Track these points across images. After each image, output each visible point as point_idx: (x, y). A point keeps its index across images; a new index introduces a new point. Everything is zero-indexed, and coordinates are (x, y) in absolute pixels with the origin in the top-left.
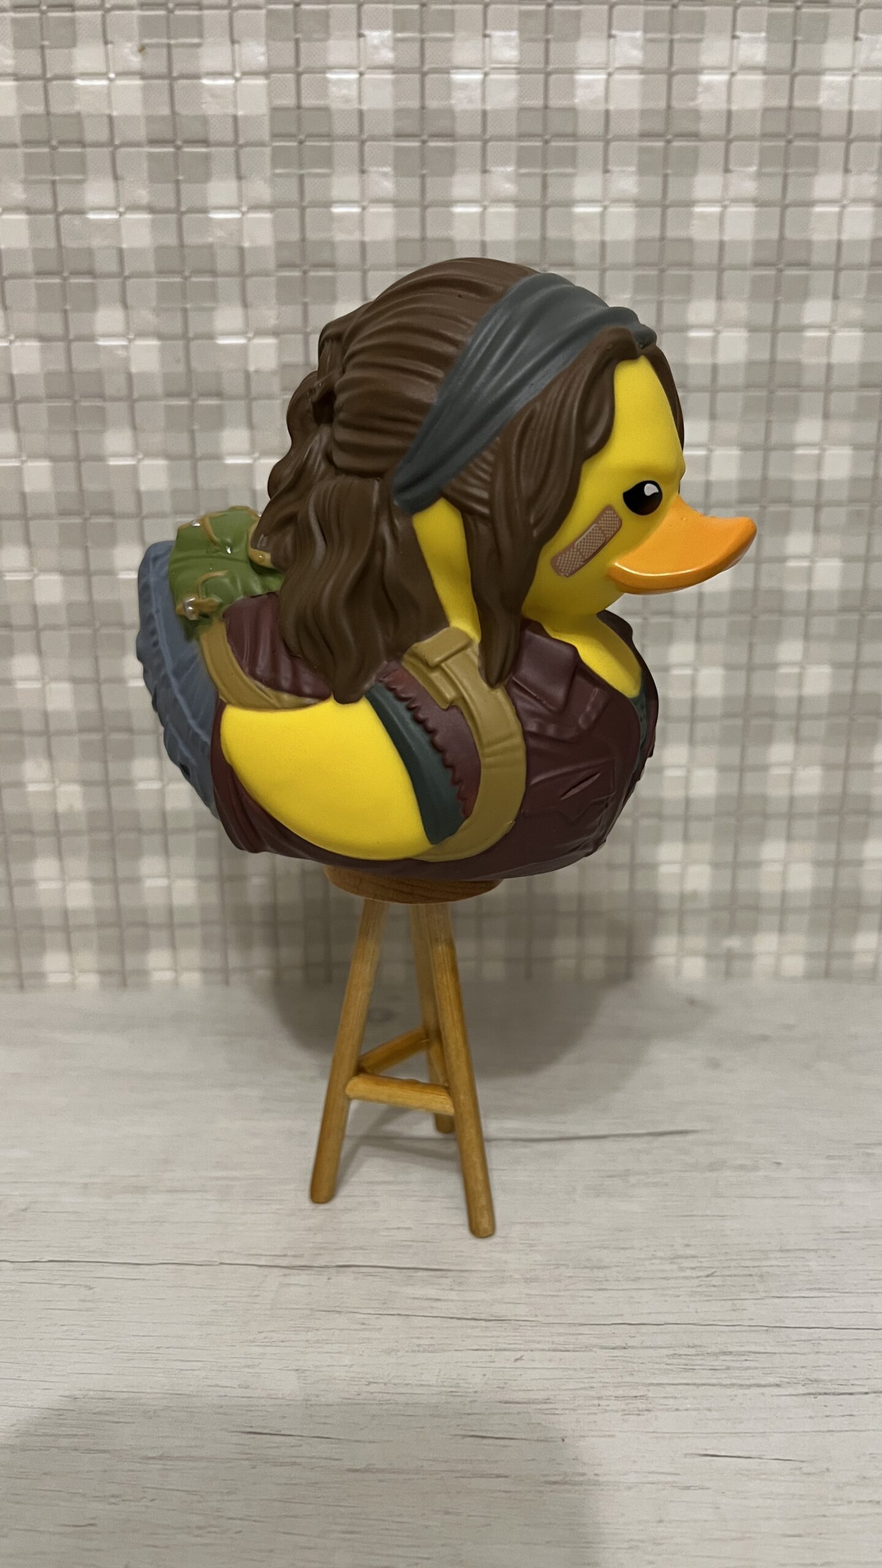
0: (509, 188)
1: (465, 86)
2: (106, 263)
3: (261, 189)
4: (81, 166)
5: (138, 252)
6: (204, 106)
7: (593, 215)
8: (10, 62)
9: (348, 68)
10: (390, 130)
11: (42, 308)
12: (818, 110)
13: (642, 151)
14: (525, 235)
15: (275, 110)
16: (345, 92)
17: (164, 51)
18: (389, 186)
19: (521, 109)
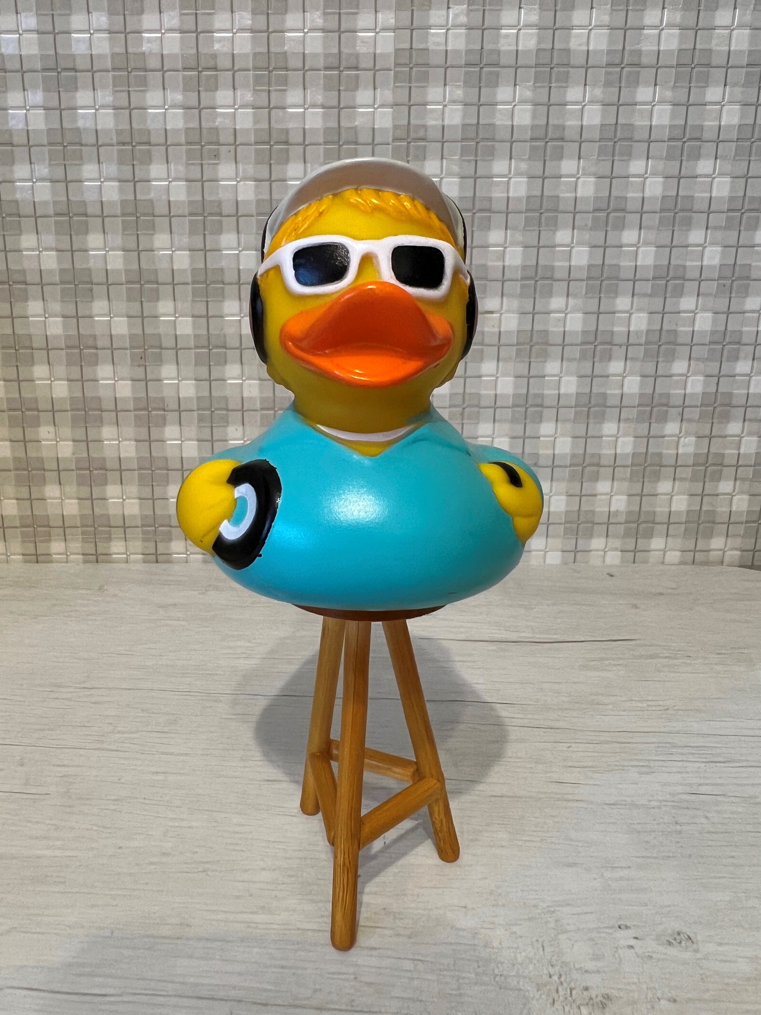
0: (528, 94)
1: (507, 36)
2: (295, 137)
3: (386, 94)
4: (284, 81)
5: (314, 131)
6: (357, 48)
7: (578, 109)
8: (250, 22)
9: (441, 27)
10: (463, 62)
11: (257, 162)
12: (711, 50)
13: (607, 73)
14: (537, 122)
15: (397, 51)
16: (438, 40)
17: (337, 17)
18: (459, 93)
19: (538, 50)
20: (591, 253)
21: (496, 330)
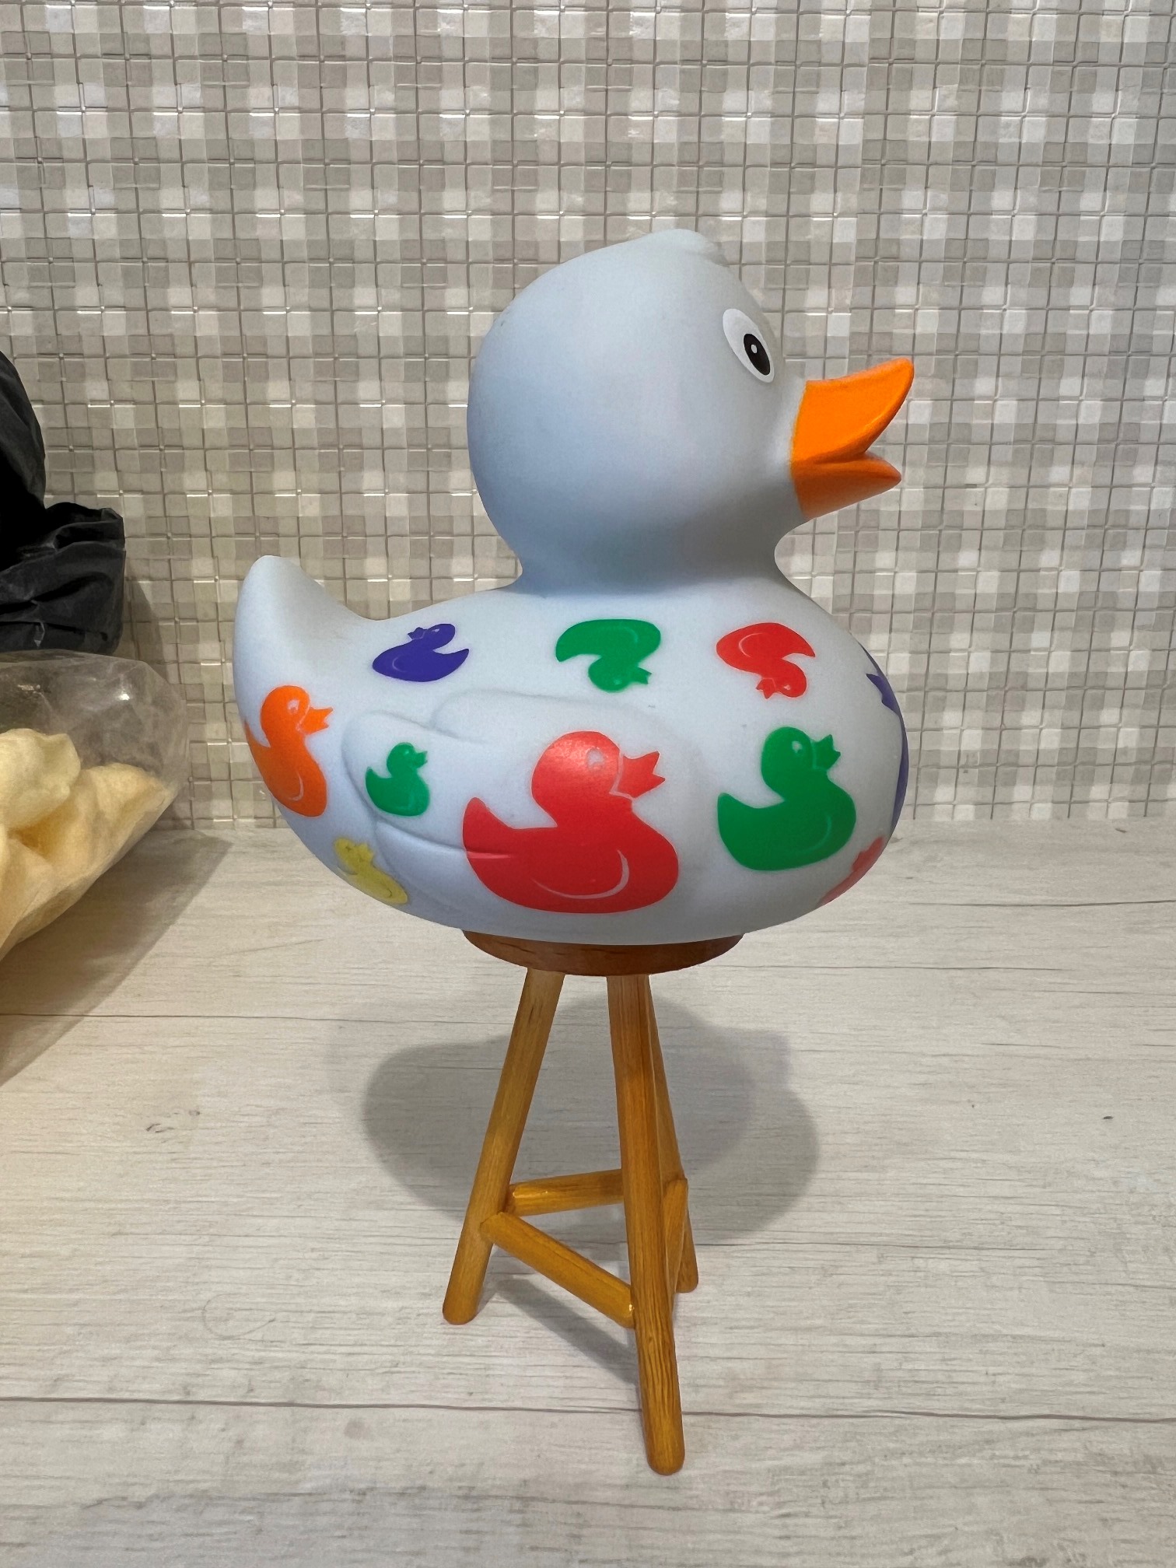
0: (1032, 200)
1: (1008, 125)
3: (851, 199)
4: (719, 181)
5: (755, 246)
6: (816, 138)
8: (677, 102)
9: (921, 112)
10: (951, 158)
13: (1133, 174)
14: (1042, 237)
15: (866, 142)
16: (919, 129)
17: (790, 97)
18: (944, 198)
19: (1047, 144)
20: (1104, 409)
21: (979, 509)
